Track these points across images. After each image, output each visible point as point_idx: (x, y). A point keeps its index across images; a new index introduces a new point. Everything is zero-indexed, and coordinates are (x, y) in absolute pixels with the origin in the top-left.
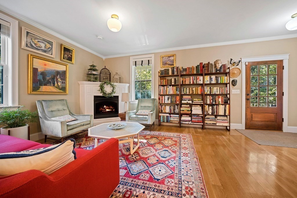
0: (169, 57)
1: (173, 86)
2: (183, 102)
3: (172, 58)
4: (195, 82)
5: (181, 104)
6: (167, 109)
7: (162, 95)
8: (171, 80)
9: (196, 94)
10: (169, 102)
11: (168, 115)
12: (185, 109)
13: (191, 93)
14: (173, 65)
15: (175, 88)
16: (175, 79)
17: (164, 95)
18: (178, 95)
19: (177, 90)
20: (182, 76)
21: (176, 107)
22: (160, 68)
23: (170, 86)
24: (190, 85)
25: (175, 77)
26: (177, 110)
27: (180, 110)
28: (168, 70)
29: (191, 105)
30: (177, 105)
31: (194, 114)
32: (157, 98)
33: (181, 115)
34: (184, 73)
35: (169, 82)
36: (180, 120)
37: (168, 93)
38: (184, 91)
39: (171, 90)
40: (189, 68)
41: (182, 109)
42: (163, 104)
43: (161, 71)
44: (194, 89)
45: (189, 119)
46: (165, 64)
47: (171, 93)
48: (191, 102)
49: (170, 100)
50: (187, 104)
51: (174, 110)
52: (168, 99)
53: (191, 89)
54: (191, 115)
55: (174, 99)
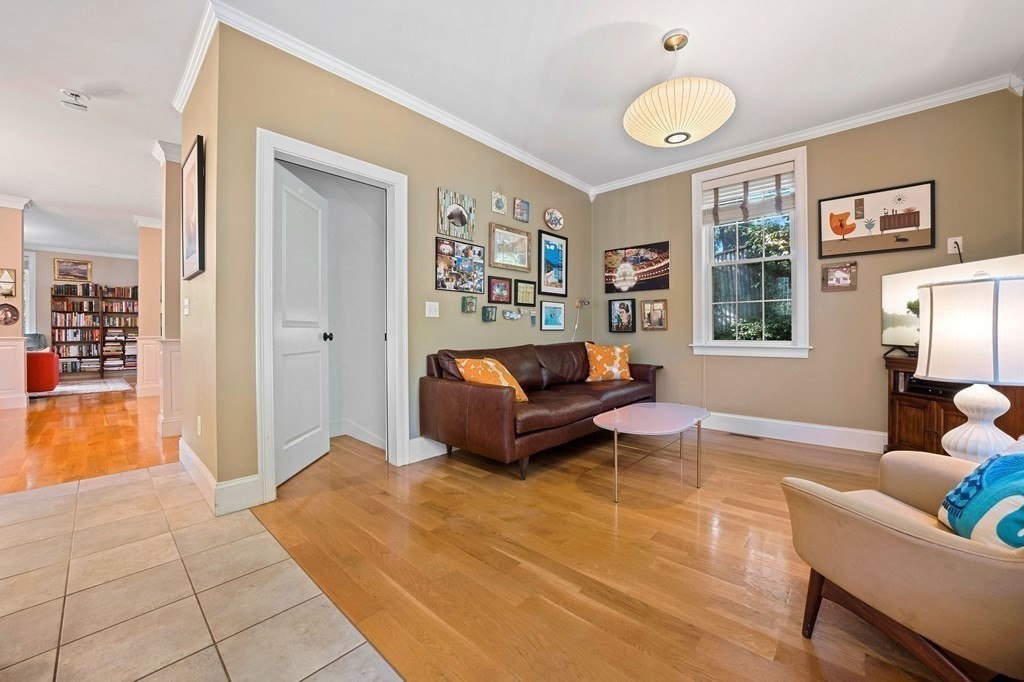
0: (77, 264)
1: (86, 313)
2: (107, 338)
3: (83, 267)
4: (130, 309)
5: (104, 343)
6: (74, 351)
7: (60, 328)
8: (81, 304)
9: (131, 327)
10: (78, 338)
11: (76, 360)
12: (110, 348)
13: (123, 324)
14: (86, 278)
15: (90, 317)
16: (91, 303)
17: (66, 328)
18: (98, 328)
19: (94, 320)
20: (104, 299)
21: (94, 346)
22: (53, 280)
23: (80, 313)
24: (120, 313)
25: (90, 300)
26: (96, 351)
27: (102, 351)
28: (75, 287)
29: (123, 343)
30: (96, 343)
31: (129, 356)
32: (47, 332)
33: (104, 358)
34: (110, 295)
35: (77, 307)
36: (103, 365)
37: (74, 325)
38: (109, 321)
39: (82, 320)
40: (119, 289)
41: (105, 349)
42: (63, 343)
43: (56, 286)
44: (129, 320)
45: (121, 362)
46: (64, 274)
47: (83, 324)
48: (123, 338)
49: (78, 336)
50: (116, 341)
51: (89, 351)
52: (75, 334)
53: (123, 319)
54: (123, 357)
55: (88, 335)
